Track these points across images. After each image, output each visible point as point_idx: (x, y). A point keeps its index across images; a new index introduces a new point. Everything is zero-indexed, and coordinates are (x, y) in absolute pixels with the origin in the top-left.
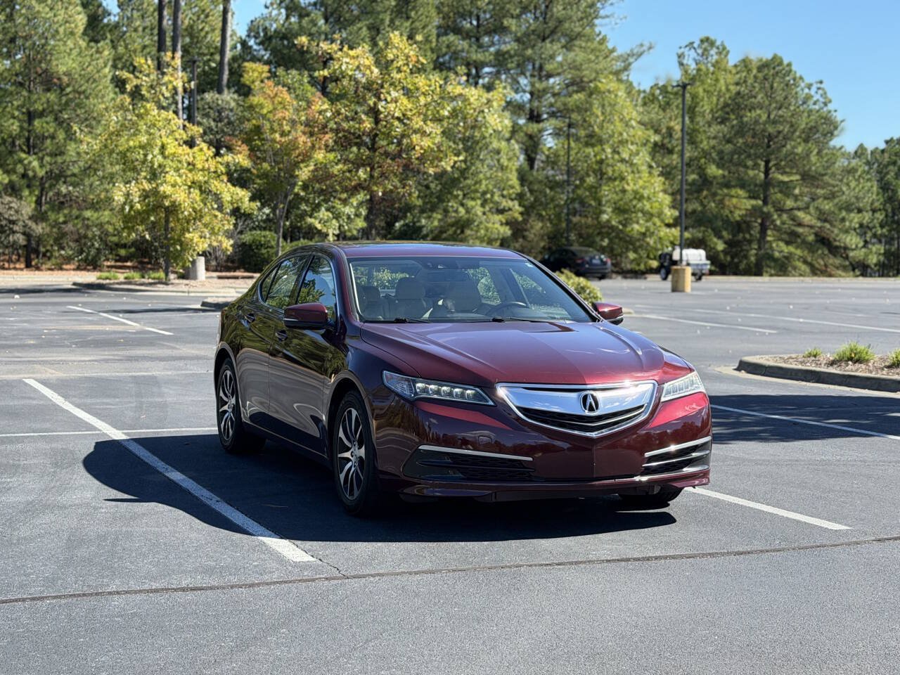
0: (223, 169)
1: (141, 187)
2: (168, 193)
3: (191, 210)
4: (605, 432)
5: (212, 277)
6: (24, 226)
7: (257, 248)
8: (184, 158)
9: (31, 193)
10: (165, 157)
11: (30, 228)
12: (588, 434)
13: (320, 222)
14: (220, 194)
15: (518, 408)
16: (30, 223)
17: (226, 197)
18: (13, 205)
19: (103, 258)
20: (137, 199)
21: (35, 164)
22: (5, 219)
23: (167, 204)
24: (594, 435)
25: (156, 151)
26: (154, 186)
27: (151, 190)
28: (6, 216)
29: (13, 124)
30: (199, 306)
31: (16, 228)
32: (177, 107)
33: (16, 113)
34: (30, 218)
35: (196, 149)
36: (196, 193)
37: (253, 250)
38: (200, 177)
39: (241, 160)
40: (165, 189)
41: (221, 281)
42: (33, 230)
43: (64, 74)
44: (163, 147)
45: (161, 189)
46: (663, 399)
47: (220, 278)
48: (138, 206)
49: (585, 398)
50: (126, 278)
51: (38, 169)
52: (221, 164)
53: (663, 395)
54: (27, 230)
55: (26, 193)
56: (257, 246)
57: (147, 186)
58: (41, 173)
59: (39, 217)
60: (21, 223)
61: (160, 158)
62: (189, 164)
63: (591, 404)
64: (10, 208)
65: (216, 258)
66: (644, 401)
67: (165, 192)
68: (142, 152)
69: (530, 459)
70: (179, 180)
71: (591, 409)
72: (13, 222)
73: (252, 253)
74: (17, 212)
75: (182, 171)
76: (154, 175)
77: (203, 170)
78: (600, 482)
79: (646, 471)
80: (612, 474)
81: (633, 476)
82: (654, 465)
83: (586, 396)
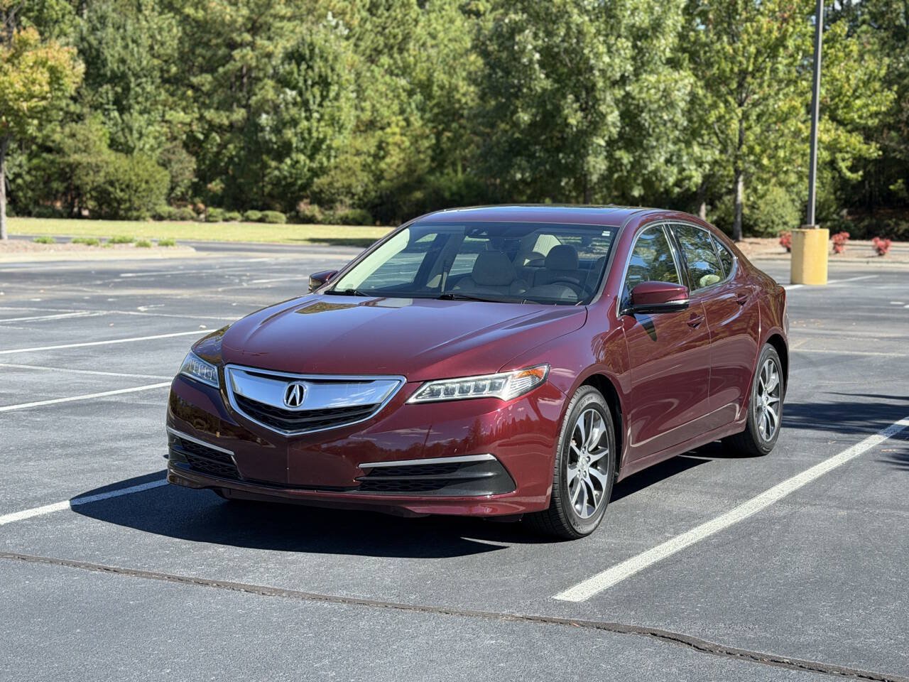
15: (235, 395)
24: (288, 433)
46: (412, 400)
49: (291, 389)
53: (415, 395)
63: (295, 396)
66: (376, 401)
71: (293, 402)
78: (297, 491)
79: (365, 486)
80: (311, 482)
81: (342, 489)
82: (378, 480)
83: (293, 386)
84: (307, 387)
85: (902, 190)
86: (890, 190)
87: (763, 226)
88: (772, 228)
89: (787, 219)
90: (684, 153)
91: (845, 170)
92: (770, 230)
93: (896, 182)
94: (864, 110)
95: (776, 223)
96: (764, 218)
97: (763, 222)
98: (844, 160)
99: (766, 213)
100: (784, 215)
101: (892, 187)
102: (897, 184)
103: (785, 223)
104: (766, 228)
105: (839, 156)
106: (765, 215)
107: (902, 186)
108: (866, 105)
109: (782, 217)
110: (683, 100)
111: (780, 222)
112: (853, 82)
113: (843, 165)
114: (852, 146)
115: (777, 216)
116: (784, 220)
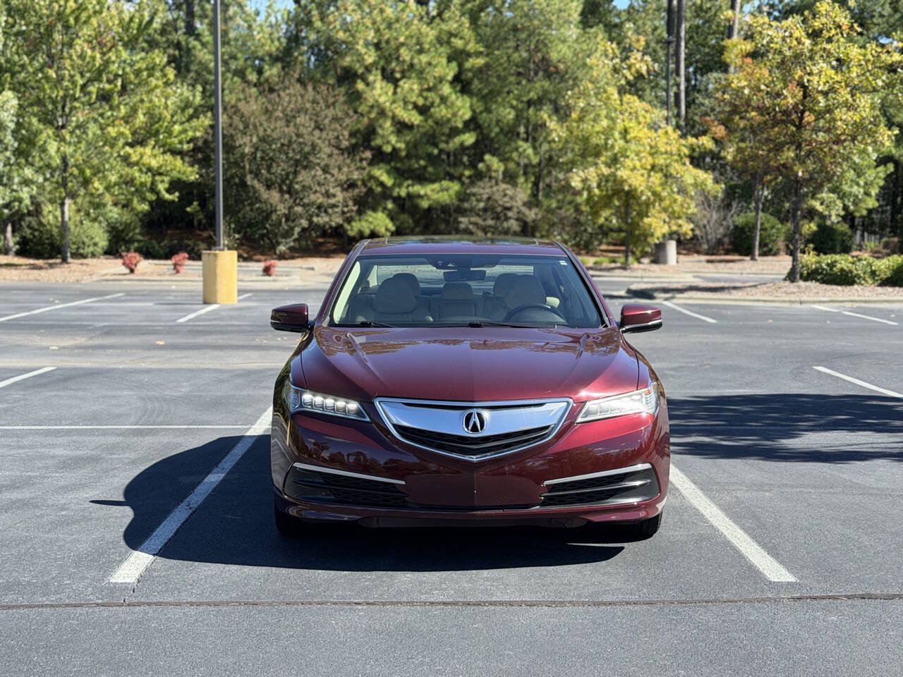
0: (686, 151)
1: (599, 172)
2: (625, 177)
3: (649, 194)
4: (489, 456)
5: (700, 261)
6: (519, 213)
7: (750, 231)
8: (646, 141)
9: (526, 181)
10: (627, 142)
11: (523, 214)
12: (467, 458)
13: (822, 204)
14: (682, 177)
15: (395, 426)
16: (524, 209)
17: (689, 180)
18: (508, 192)
19: (596, 243)
20: (594, 185)
21: (530, 151)
22: (500, 205)
23: (626, 188)
24: (474, 459)
25: (617, 135)
26: (613, 170)
27: (609, 175)
28: (501, 203)
29: (509, 113)
30: (623, 293)
31: (510, 214)
32: (679, 89)
33: (514, 103)
34: (525, 204)
35: (660, 131)
36: (656, 178)
37: (745, 233)
38: (661, 161)
39: (705, 142)
40: (622, 173)
41: (710, 265)
42: (526, 216)
43: (559, 61)
44: (625, 132)
45: (619, 173)
46: (579, 420)
47: (709, 261)
48: (597, 191)
49: (468, 418)
50: (595, 263)
51: (532, 157)
52: (684, 146)
53: (581, 414)
54: (521, 216)
55: (521, 180)
56: (750, 228)
57: (606, 171)
58: (535, 160)
59: (533, 202)
60: (515, 210)
61: (621, 142)
62: (651, 147)
63: (475, 424)
64: (505, 195)
65: (708, 241)
66: (552, 422)
67: (622, 177)
68: (603, 137)
69: (404, 483)
70: (638, 164)
71: (475, 429)
72: (509, 209)
73: (744, 236)
74: (511, 198)
75: (642, 155)
76: (614, 161)
77: (666, 153)
78: (484, 512)
79: (549, 501)
80: (499, 503)
81: (528, 506)
82: (559, 495)
83: (471, 415)
84: (486, 414)
85: (198, 211)
86: (187, 212)
87: (74, 247)
88: (83, 249)
89: (97, 239)
90: (15, 174)
91: (163, 192)
92: (81, 251)
93: (192, 204)
94: (183, 136)
95: (87, 244)
96: (74, 240)
97: (74, 243)
98: (162, 181)
99: (76, 234)
100: (94, 236)
101: (188, 209)
102: (193, 207)
103: (95, 244)
104: (78, 248)
105: (158, 178)
106: (76, 237)
107: (198, 208)
108: (185, 131)
109: (92, 238)
110: (12, 121)
111: (91, 243)
112: (171, 107)
113: (162, 187)
114: (177, 169)
115: (87, 237)
116: (94, 241)
